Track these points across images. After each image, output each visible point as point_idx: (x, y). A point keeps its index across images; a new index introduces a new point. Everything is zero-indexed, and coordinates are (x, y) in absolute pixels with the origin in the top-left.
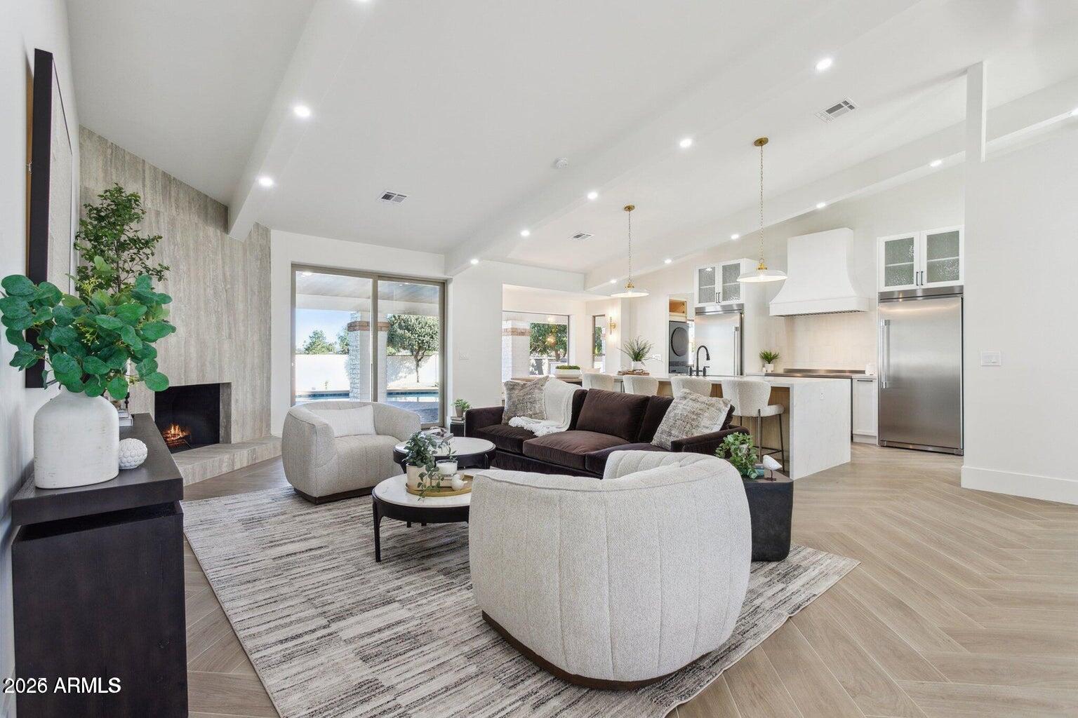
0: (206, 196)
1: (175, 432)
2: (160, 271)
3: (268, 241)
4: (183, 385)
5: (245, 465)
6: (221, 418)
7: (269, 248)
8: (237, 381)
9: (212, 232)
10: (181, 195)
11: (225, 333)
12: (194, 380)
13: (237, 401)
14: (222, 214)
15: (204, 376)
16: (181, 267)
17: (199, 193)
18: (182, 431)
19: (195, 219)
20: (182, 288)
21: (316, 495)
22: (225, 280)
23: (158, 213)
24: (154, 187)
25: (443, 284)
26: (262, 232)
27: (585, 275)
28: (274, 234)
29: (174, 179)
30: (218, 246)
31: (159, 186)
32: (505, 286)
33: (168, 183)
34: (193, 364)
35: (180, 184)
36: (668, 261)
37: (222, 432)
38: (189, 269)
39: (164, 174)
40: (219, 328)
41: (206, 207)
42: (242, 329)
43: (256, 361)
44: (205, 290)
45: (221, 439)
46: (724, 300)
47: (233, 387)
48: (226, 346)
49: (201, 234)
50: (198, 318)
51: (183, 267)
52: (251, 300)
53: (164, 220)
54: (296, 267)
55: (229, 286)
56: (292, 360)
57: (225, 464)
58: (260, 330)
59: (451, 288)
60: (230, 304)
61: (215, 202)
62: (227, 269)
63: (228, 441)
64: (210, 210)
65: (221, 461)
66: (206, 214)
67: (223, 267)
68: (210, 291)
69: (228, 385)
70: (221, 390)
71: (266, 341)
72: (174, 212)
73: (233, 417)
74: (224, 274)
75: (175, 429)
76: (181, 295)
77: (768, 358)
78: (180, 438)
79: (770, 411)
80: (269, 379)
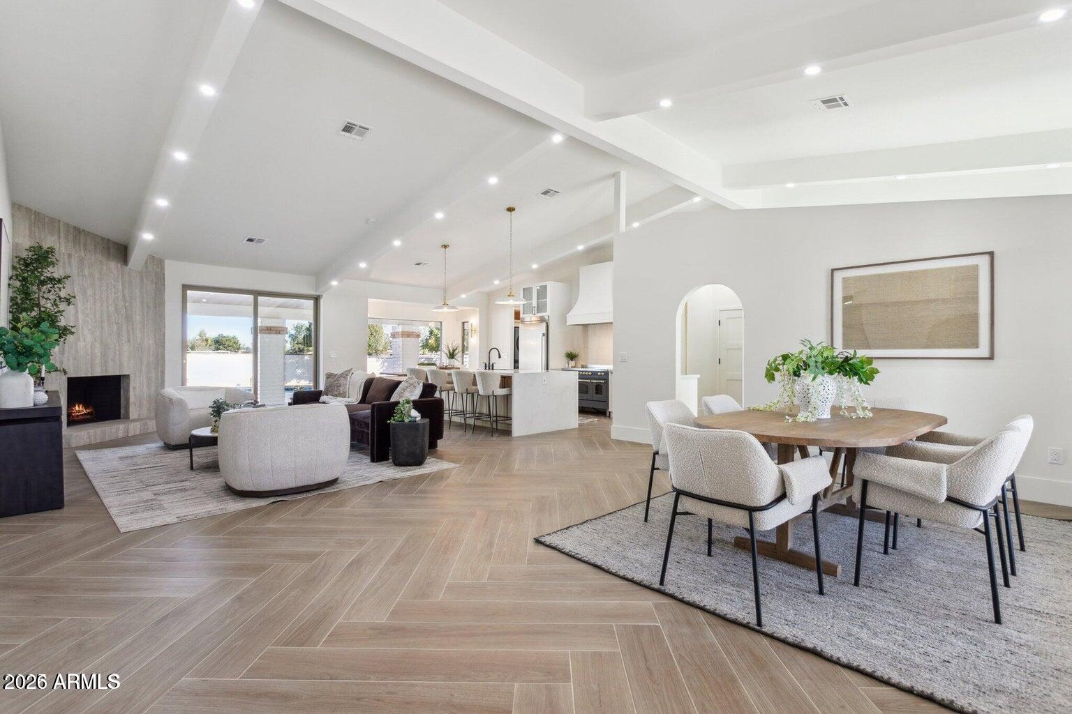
0: (109, 240)
1: (79, 409)
2: (69, 299)
3: (163, 268)
4: (90, 375)
5: (138, 433)
6: (122, 401)
7: (164, 274)
8: (135, 374)
9: (114, 265)
10: (89, 242)
11: (124, 338)
12: (98, 372)
13: (134, 388)
14: (121, 251)
15: (106, 370)
16: (88, 292)
17: (103, 239)
18: (86, 409)
19: (100, 256)
20: (89, 306)
21: (173, 443)
22: (125, 300)
23: (70, 256)
24: (66, 238)
25: (317, 299)
26: (156, 264)
27: (445, 291)
28: (167, 263)
29: (83, 230)
30: (119, 276)
31: (71, 238)
32: (370, 300)
33: (78, 234)
34: (98, 361)
35: (87, 233)
36: (497, 282)
37: (122, 411)
38: (95, 293)
39: (75, 228)
40: (119, 335)
41: (108, 249)
42: (139, 335)
43: (152, 359)
44: (108, 308)
45: (121, 416)
46: (538, 312)
47: (132, 378)
48: (126, 347)
49: (105, 268)
50: (102, 328)
51: (89, 292)
52: (147, 313)
53: (74, 262)
54: (186, 287)
55: (127, 304)
56: (183, 357)
57: (121, 431)
58: (155, 336)
59: (322, 302)
60: (129, 318)
61: (116, 243)
62: (126, 291)
63: (127, 417)
64: (112, 250)
65: (118, 429)
66: (109, 253)
67: (123, 291)
68: (112, 309)
69: (127, 376)
70: (122, 381)
71: (161, 343)
72: (83, 254)
73: (132, 400)
74: (124, 296)
75: (79, 407)
76: (88, 312)
77: (571, 357)
78: (84, 414)
79: (502, 392)
80: (163, 372)
